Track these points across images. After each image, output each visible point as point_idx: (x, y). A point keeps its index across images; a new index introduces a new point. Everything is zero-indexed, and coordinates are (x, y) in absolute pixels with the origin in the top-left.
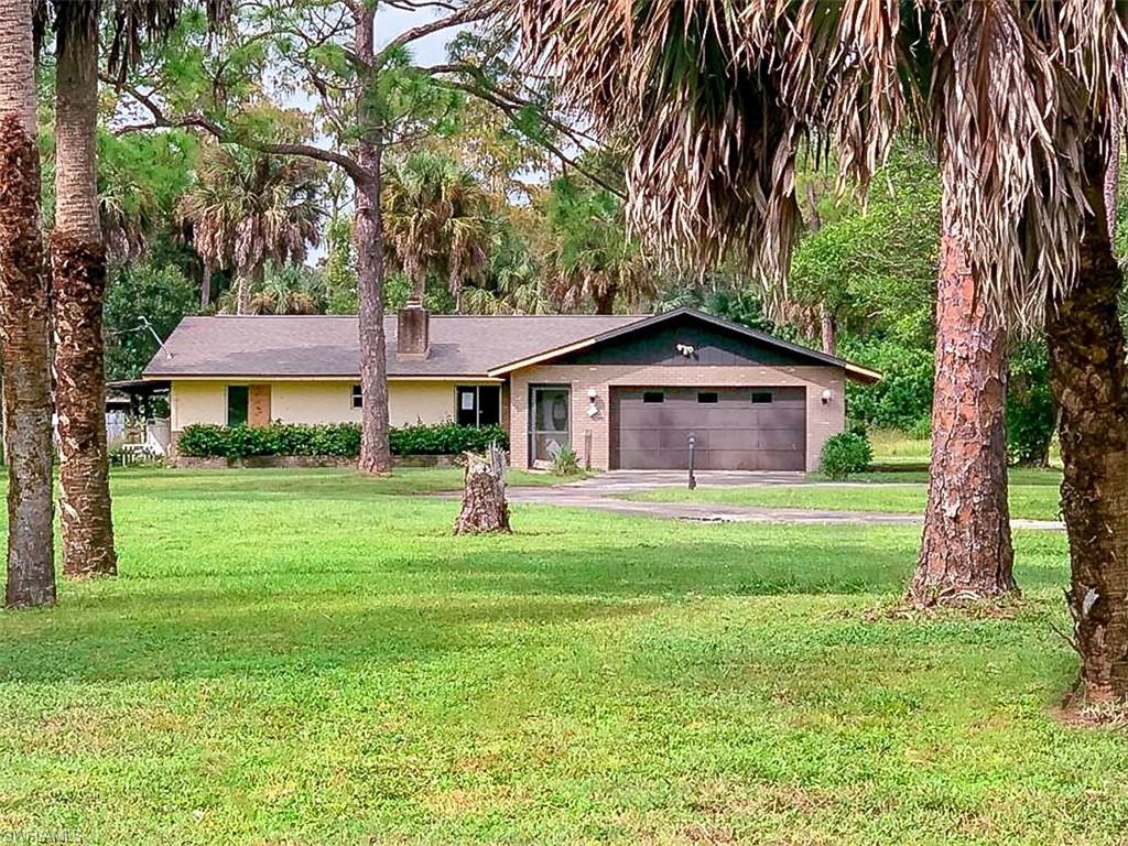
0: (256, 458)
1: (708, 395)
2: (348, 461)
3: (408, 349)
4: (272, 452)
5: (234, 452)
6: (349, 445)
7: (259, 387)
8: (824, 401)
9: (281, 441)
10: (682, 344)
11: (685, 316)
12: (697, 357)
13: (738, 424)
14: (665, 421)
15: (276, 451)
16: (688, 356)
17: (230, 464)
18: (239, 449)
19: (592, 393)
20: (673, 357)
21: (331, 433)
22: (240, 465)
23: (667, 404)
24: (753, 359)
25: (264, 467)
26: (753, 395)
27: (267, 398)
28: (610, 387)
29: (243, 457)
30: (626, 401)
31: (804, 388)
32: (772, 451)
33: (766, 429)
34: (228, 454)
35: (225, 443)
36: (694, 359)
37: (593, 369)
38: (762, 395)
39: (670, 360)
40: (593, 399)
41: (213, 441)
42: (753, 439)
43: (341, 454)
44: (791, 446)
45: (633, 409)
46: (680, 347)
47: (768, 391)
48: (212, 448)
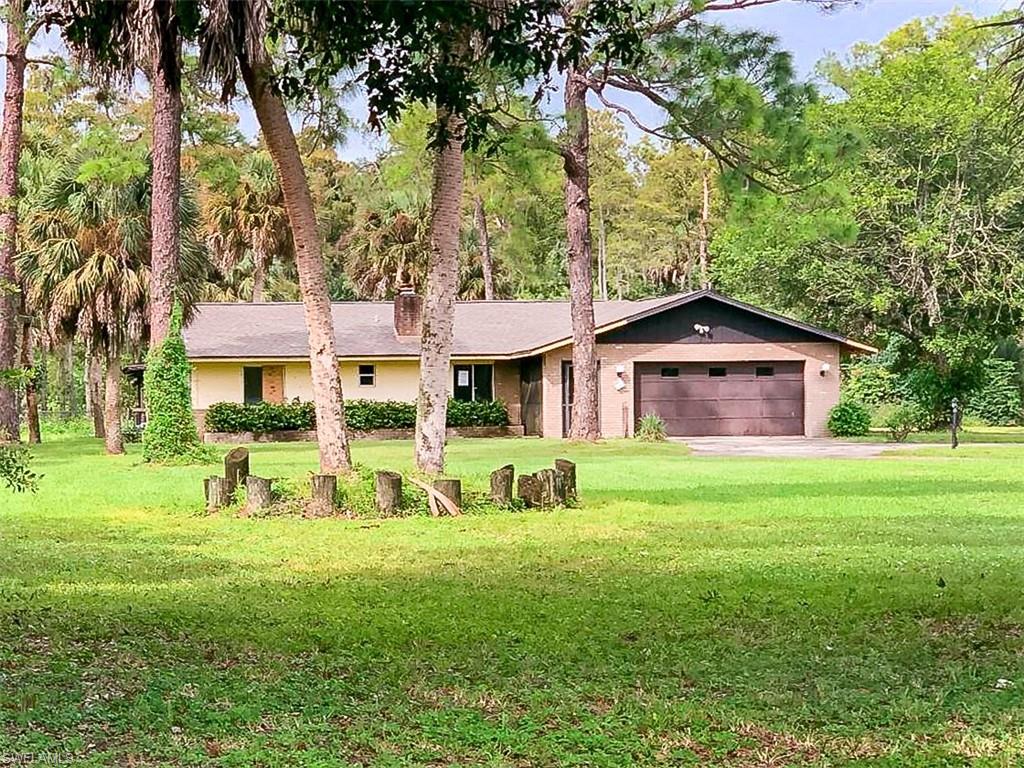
0: (281, 433)
1: (718, 370)
2: (365, 434)
3: (408, 332)
4: (295, 427)
5: (260, 428)
6: (367, 420)
7: (272, 368)
8: (822, 373)
9: (304, 417)
10: (699, 324)
11: (705, 298)
12: (711, 336)
13: (743, 395)
14: (682, 394)
15: (299, 426)
16: (703, 335)
17: (256, 438)
18: (265, 426)
19: (620, 369)
20: (690, 336)
21: (351, 408)
22: (265, 439)
23: (683, 378)
24: (761, 338)
25: (289, 441)
26: (757, 369)
27: (279, 377)
28: (635, 363)
29: (268, 432)
30: (646, 376)
31: (803, 363)
32: (774, 418)
33: (769, 399)
34: (254, 429)
35: (252, 419)
36: (709, 338)
37: (620, 347)
38: (764, 369)
39: (688, 338)
40: (619, 374)
41: (241, 418)
42: (759, 408)
43: (359, 428)
44: (790, 414)
45: (653, 384)
46: (697, 327)
47: (770, 365)
48: (240, 424)
